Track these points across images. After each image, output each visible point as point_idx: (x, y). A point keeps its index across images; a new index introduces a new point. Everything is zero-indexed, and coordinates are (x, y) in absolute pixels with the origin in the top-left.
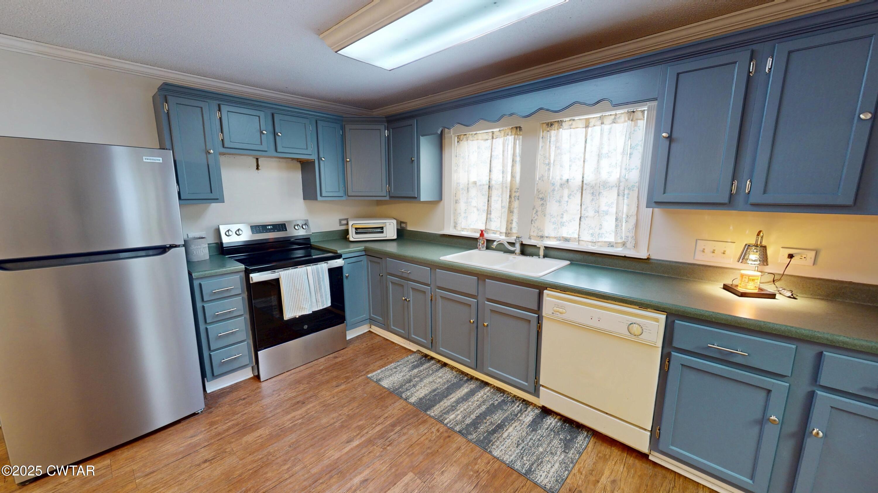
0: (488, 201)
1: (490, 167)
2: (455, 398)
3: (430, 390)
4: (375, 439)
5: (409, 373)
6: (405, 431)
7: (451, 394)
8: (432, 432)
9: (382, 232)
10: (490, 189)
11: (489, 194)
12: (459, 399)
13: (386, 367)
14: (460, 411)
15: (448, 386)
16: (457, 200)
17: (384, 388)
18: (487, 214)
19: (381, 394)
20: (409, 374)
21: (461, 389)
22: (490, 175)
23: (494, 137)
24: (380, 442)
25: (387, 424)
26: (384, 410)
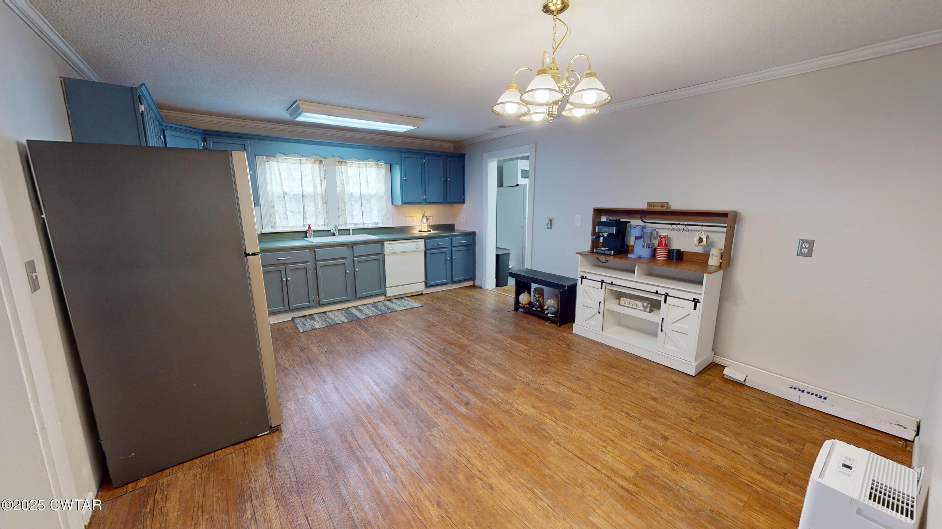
23: (302, 163)
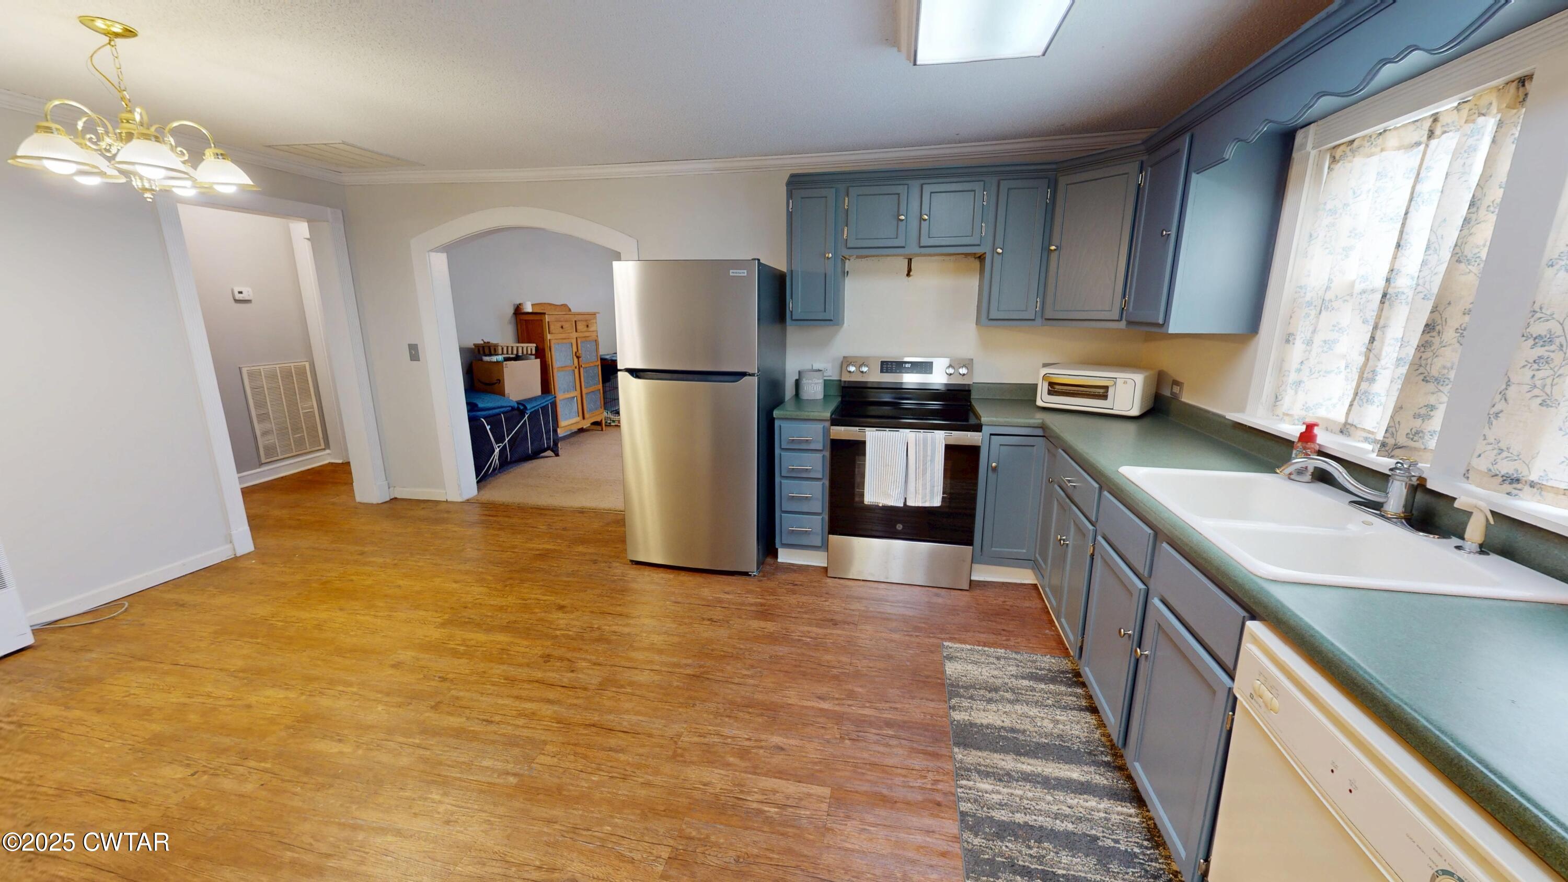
0: (1372, 339)
1: (1402, 232)
2: (1033, 769)
3: (1007, 724)
4: (848, 719)
5: (1010, 679)
6: (894, 742)
7: (1037, 758)
8: (925, 777)
9: (1104, 397)
10: (1387, 303)
11: (1379, 317)
12: (1039, 775)
13: (986, 649)
14: (1010, 791)
15: (1048, 744)
16: (1290, 335)
17: (944, 672)
18: (1361, 379)
19: (927, 677)
20: (1006, 680)
21: (1067, 767)
22: (1395, 257)
24: (848, 727)
25: (885, 716)
26: (904, 697)
